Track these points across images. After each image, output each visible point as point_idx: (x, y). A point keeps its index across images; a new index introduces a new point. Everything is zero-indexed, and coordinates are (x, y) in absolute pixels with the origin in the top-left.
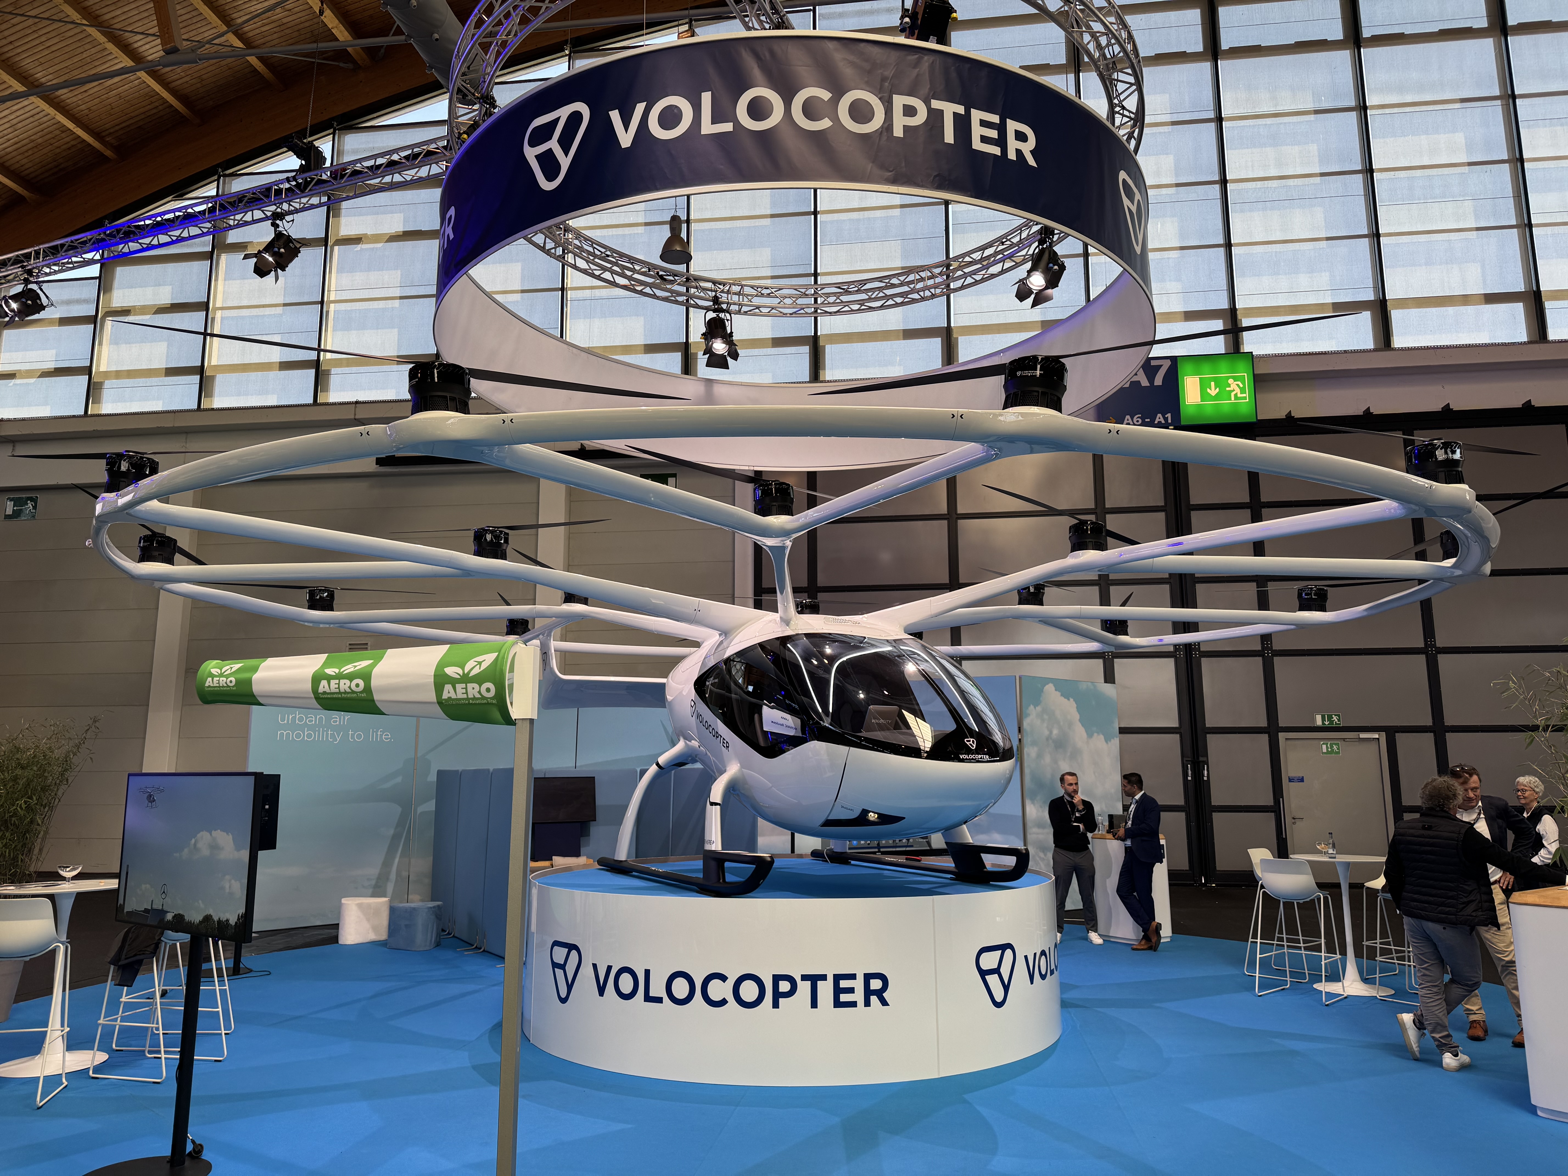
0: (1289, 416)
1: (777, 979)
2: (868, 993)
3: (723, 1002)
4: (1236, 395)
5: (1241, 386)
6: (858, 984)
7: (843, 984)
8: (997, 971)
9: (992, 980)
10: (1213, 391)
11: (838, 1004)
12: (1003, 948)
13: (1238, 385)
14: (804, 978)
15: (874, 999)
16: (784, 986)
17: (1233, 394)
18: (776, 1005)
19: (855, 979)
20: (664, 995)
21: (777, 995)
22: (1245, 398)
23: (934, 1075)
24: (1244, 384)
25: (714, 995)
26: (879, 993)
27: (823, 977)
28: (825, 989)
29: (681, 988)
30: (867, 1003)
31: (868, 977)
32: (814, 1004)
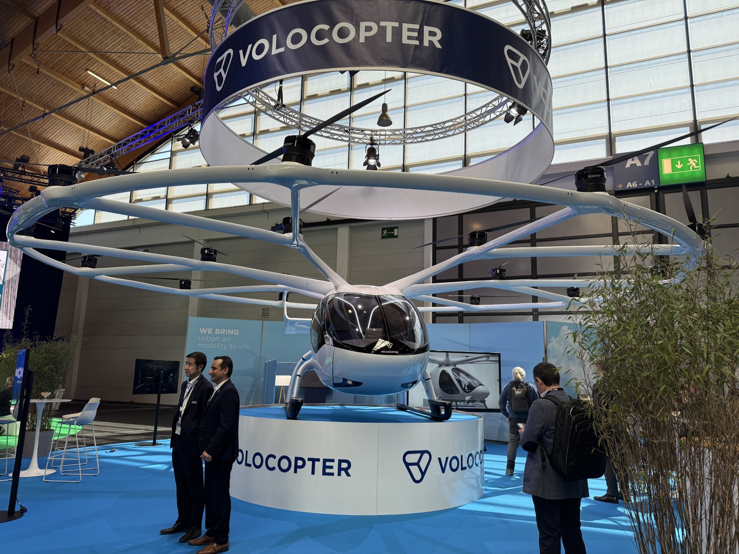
0: (728, 177)
1: (297, 459)
2: (340, 469)
3: (273, 469)
4: (693, 167)
5: (696, 162)
6: (335, 465)
7: (328, 464)
8: (417, 464)
9: (413, 468)
10: (679, 166)
11: (324, 473)
12: (422, 453)
13: (694, 162)
14: (309, 459)
15: (343, 473)
16: (300, 463)
17: (691, 167)
18: (295, 472)
19: (334, 462)
20: (252, 463)
21: (296, 467)
22: (699, 168)
23: (375, 514)
24: (698, 160)
25: (271, 466)
26: (346, 470)
27: (318, 460)
28: (319, 466)
29: (258, 461)
30: (339, 474)
31: (340, 461)
32: (313, 473)
